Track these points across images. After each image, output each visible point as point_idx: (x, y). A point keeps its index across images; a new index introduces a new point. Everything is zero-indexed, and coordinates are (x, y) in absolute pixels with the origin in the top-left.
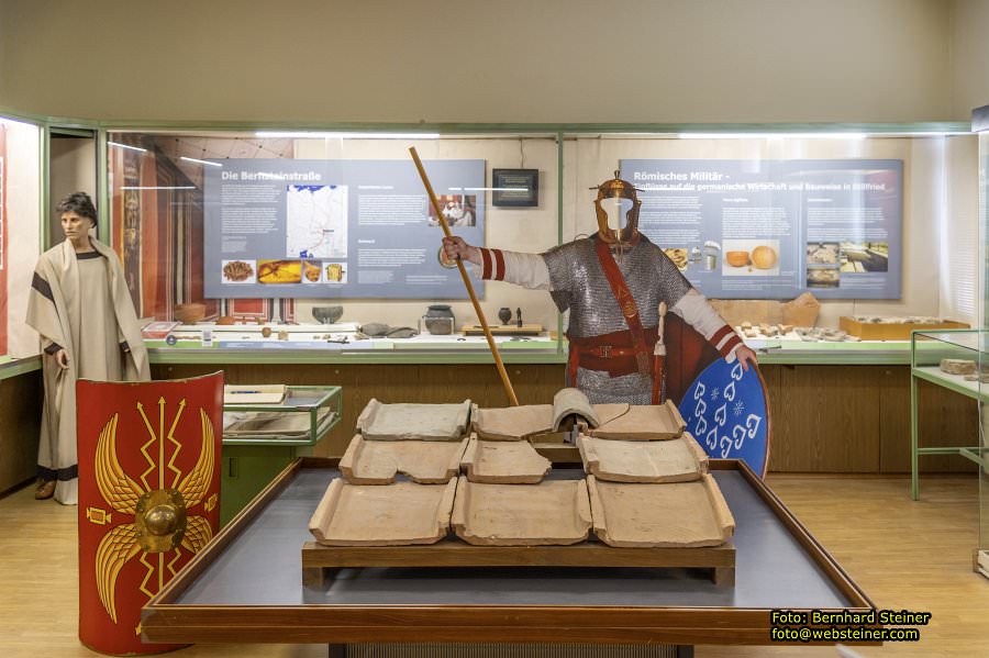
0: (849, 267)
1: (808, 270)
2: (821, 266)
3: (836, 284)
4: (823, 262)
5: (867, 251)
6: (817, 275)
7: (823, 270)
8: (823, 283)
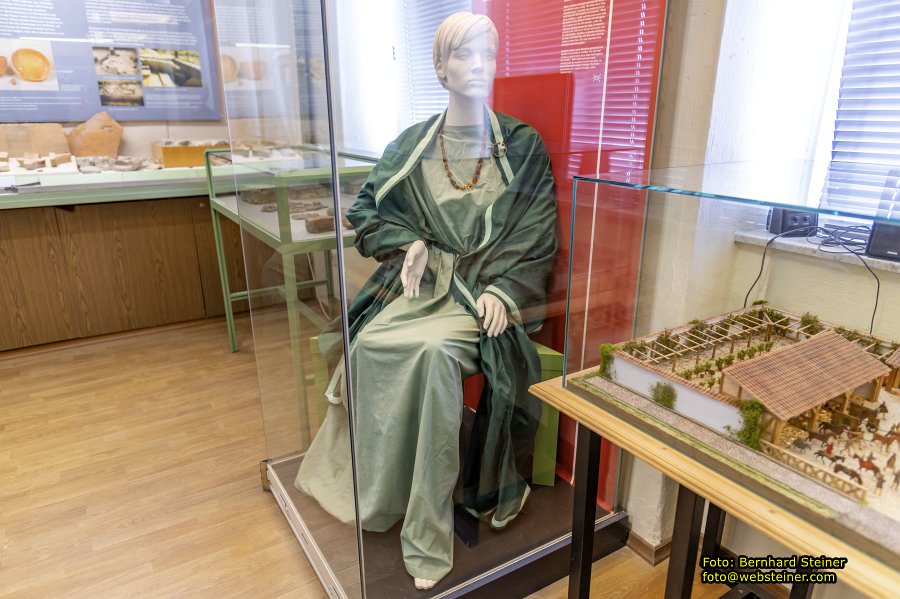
0: (153, 81)
1: (100, 83)
2: (117, 79)
3: (141, 102)
4: (118, 74)
5: (173, 60)
6: (112, 90)
7: (120, 84)
8: (122, 100)
